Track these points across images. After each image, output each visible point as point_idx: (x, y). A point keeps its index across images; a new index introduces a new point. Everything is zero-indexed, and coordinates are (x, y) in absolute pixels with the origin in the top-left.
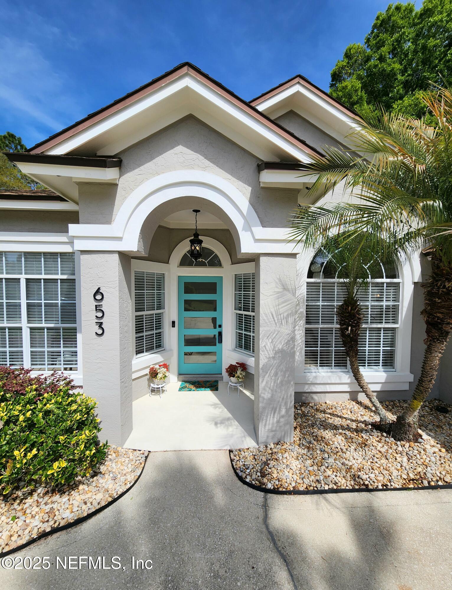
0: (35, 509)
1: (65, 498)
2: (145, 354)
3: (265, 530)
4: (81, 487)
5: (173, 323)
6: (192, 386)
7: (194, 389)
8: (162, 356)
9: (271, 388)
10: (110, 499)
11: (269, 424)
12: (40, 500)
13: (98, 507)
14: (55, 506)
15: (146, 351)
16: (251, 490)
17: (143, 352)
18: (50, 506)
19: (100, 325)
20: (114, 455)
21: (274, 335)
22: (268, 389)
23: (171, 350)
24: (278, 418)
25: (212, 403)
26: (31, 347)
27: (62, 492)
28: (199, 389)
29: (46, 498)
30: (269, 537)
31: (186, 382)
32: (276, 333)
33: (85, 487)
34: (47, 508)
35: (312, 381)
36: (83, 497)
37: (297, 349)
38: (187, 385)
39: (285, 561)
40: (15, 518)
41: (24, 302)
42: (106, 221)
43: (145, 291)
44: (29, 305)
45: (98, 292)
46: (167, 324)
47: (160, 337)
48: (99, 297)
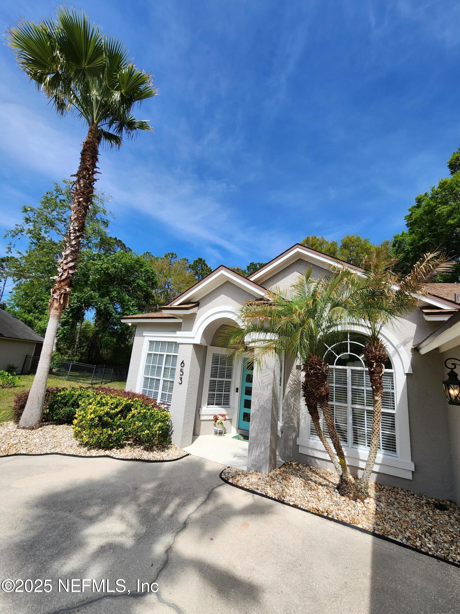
0: (137, 452)
1: (148, 453)
2: (214, 406)
3: (211, 490)
4: (155, 452)
5: (237, 389)
7: (242, 439)
8: (226, 411)
9: (256, 430)
10: (162, 460)
11: (253, 456)
12: (140, 450)
13: (156, 460)
14: (143, 454)
15: (216, 405)
16: (221, 479)
17: (214, 405)
18: (142, 453)
19: (181, 379)
20: (174, 449)
21: (260, 396)
22: (254, 431)
23: (234, 408)
24: (259, 452)
25: (244, 448)
26: (162, 391)
27: (147, 451)
29: (142, 451)
30: (210, 492)
32: (261, 395)
33: (156, 452)
34: (141, 453)
36: (154, 455)
38: (240, 436)
40: (130, 451)
41: (163, 366)
42: (190, 330)
43: (219, 366)
44: (165, 368)
45: (183, 362)
46: (233, 390)
47: (227, 397)
48: (183, 365)
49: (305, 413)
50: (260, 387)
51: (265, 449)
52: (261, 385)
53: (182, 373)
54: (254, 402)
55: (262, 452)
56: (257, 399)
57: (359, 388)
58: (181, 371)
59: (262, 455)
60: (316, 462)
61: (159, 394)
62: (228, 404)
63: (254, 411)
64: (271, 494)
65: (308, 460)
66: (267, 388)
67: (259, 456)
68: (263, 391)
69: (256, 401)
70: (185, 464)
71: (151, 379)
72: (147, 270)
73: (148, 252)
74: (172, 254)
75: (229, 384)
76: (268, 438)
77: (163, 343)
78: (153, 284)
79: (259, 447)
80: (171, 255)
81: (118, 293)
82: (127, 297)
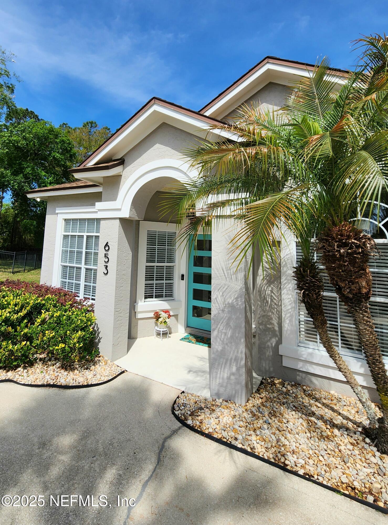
0: (52, 372)
1: (66, 373)
2: (154, 299)
3: (161, 442)
4: (76, 371)
5: (183, 276)
6: (194, 340)
7: (194, 341)
8: (169, 305)
9: (222, 340)
10: (86, 384)
12: (56, 369)
13: (78, 384)
14: (60, 375)
15: (155, 297)
16: (174, 419)
17: (153, 297)
18: (58, 374)
19: (106, 267)
20: (104, 363)
21: (224, 289)
23: (180, 301)
24: (229, 374)
25: (200, 357)
26: (85, 282)
27: (66, 370)
28: (198, 343)
29: (59, 369)
30: (160, 447)
31: (191, 334)
32: (226, 287)
33: (78, 372)
34: (56, 374)
35: (305, 358)
36: (75, 377)
37: (285, 315)
38: (191, 338)
39: (158, 462)
40: (42, 372)
41: (84, 250)
42: (114, 198)
43: (157, 247)
44: (86, 253)
45: (107, 245)
46: (177, 277)
47: (170, 287)
48: (107, 248)
49: (290, 310)
50: (225, 275)
51: (238, 369)
52: (225, 272)
53: (107, 260)
54: (216, 299)
55: (233, 374)
56: (221, 293)
57: (381, 270)
58: (106, 256)
59: (232, 377)
60: (311, 382)
61: (81, 286)
62: (171, 296)
63: (217, 312)
64: (260, 450)
65: (298, 377)
66: (236, 278)
67: (229, 378)
68: (229, 282)
69: (219, 297)
70: (119, 391)
71: (70, 267)
72: (63, 141)
73: (64, 124)
74: (92, 123)
75: (170, 270)
76: (242, 352)
77: (82, 220)
78: (71, 156)
79: (228, 365)
80: (90, 124)
81: (33, 169)
82: (43, 173)
